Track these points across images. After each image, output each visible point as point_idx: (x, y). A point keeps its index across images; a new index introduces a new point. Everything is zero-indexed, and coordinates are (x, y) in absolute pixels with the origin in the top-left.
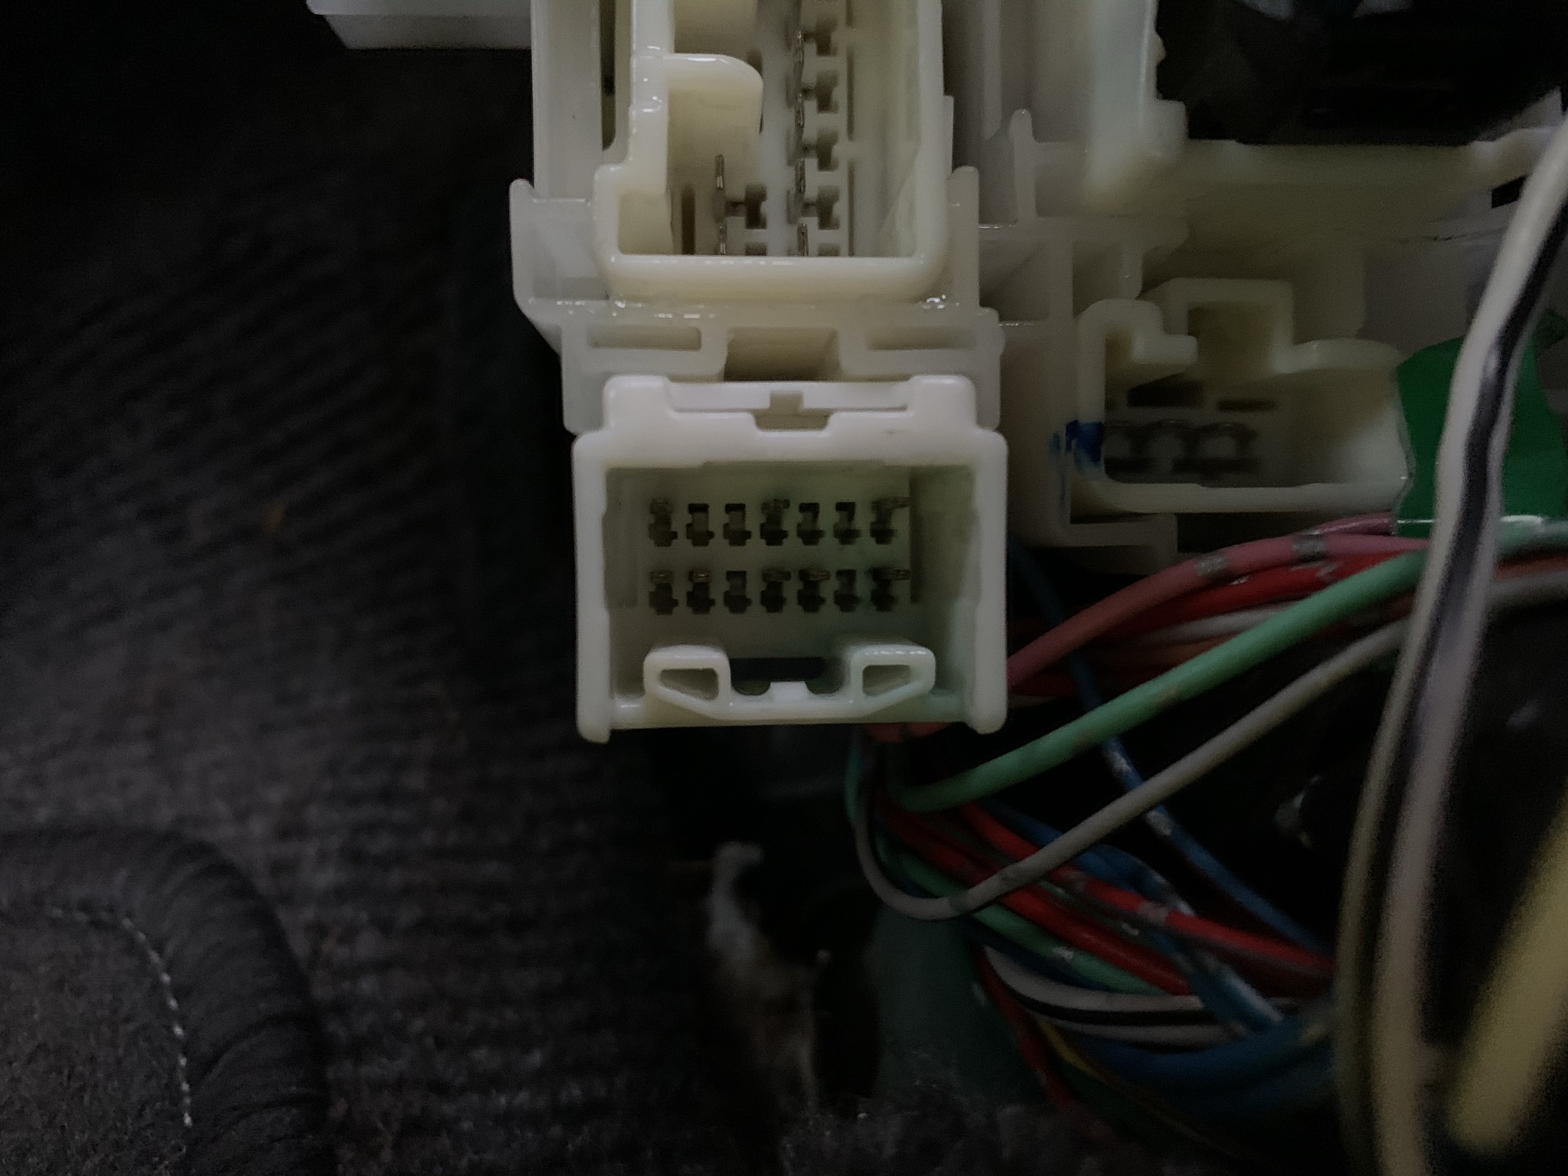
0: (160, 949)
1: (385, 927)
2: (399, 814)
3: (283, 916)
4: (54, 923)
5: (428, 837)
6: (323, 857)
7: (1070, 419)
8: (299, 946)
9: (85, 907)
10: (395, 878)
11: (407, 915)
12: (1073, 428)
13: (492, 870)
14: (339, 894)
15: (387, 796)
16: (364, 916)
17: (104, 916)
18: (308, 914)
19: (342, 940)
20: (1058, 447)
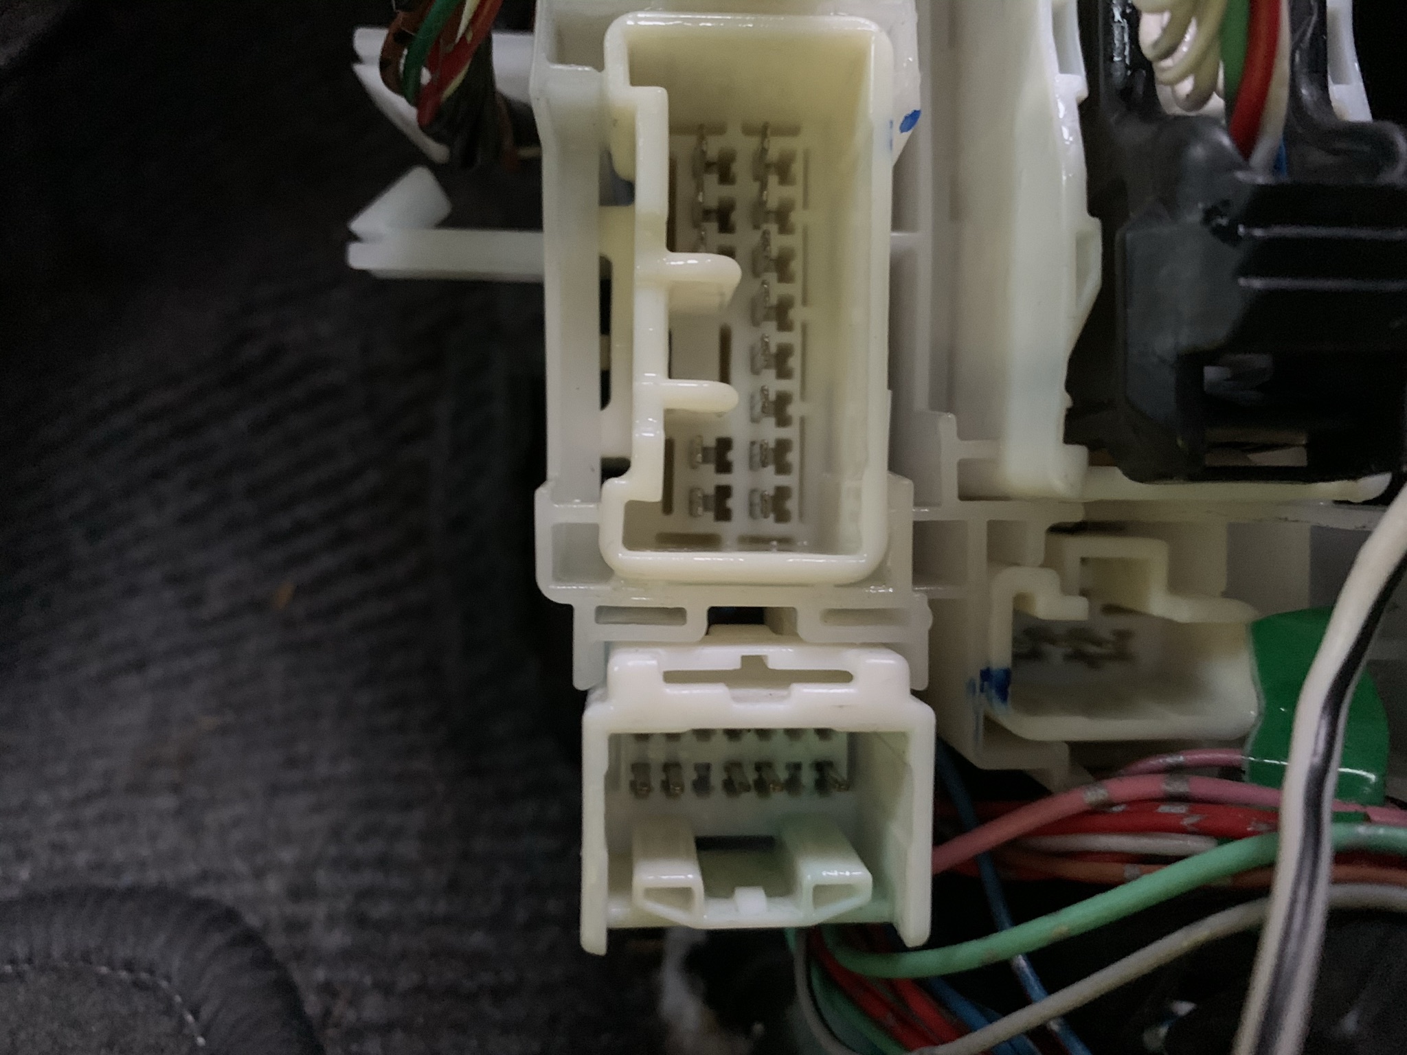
0: (195, 1013)
1: (386, 989)
2: (396, 882)
3: (297, 976)
4: (102, 981)
5: (422, 905)
6: (332, 921)
7: (984, 668)
8: (312, 1005)
9: (129, 966)
10: (396, 942)
11: (406, 979)
12: (986, 674)
13: (477, 939)
14: (347, 956)
15: (383, 863)
16: (368, 980)
17: (144, 976)
18: (320, 974)
19: (351, 1003)
20: (974, 691)
